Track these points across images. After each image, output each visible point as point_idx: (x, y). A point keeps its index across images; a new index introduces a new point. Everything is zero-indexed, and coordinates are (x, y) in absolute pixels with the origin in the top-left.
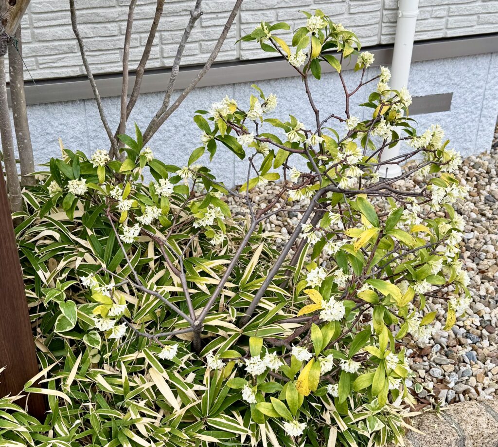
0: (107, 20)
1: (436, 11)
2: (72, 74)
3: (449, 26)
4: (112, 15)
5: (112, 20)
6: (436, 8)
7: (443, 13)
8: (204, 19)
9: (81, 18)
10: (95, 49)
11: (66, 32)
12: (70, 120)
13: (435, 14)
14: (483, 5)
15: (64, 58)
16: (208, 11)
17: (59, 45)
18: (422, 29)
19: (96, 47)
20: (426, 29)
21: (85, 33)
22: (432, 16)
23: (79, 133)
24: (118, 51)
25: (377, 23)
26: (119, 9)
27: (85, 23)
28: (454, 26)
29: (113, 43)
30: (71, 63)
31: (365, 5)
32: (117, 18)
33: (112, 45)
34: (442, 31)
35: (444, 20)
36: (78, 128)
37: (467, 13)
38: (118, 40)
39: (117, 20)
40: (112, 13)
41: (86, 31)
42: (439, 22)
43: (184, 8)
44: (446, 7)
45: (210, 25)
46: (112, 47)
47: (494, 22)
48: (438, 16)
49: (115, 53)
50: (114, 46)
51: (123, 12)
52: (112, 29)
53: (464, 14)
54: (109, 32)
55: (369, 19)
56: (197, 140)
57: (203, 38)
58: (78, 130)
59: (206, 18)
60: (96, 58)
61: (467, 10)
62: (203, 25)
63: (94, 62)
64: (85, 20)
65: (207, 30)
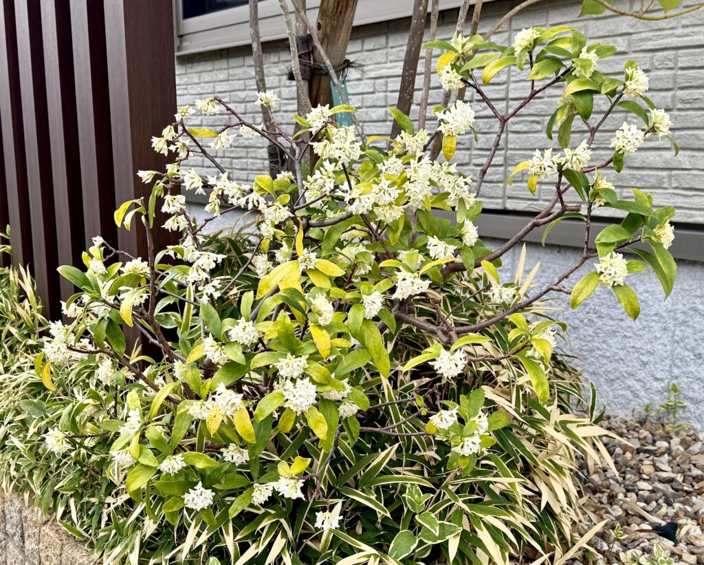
10: (687, 186)
11: (658, 159)
17: (647, 175)
19: (688, 183)
21: (680, 161)
60: (686, 200)
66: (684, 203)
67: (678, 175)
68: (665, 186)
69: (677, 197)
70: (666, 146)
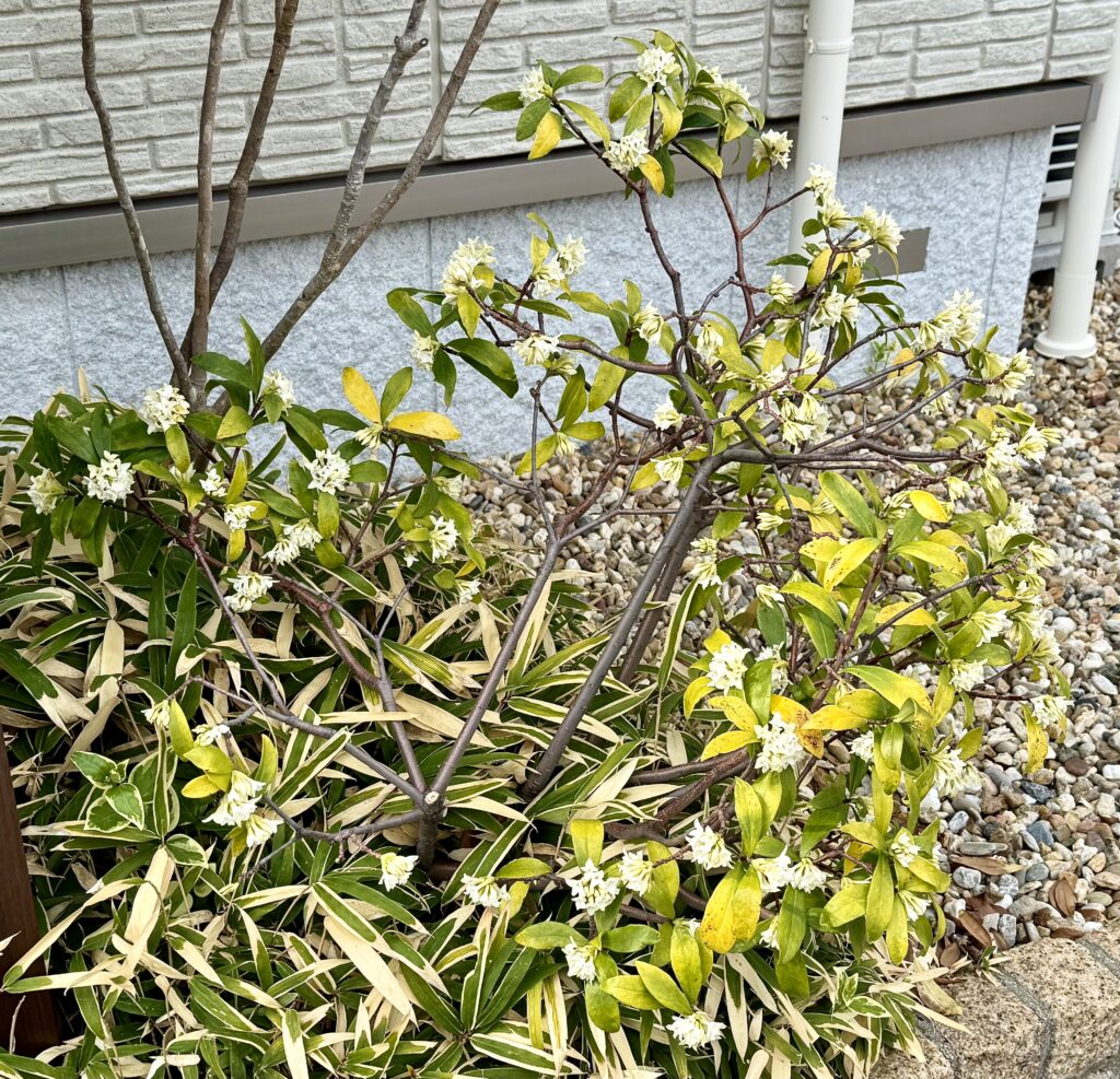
0: (117, 70)
1: (888, 37)
2: (32, 205)
3: (920, 73)
4: (127, 57)
5: (128, 68)
6: (889, 31)
7: (905, 43)
8: (355, 63)
9: (51, 66)
10: (89, 141)
11: (14, 101)
12: (26, 319)
13: (887, 45)
14: (993, 23)
15: (11, 164)
16: (363, 45)
18: (861, 82)
19: (89, 136)
20: (868, 81)
21: (63, 101)
22: (882, 50)
23: (53, 351)
24: (145, 145)
25: (757, 70)
26: (146, 41)
27: (60, 78)
28: (929, 73)
29: (132, 124)
30: (29, 177)
31: (729, 26)
32: (142, 63)
33: (130, 129)
34: (904, 85)
35: (907, 58)
36: (48, 336)
37: (958, 41)
38: (146, 117)
39: (142, 67)
40: (128, 51)
41: (64, 96)
42: (897, 64)
43: (305, 38)
44: (912, 28)
45: (369, 77)
46: (131, 134)
47: (1018, 60)
48: (895, 49)
49: (138, 150)
50: (135, 131)
51: (157, 49)
52: (129, 89)
53: (952, 43)
54: (121, 98)
55: (740, 60)
56: (346, 357)
57: (353, 109)
58: (49, 343)
59: (361, 62)
60: (89, 164)
61: (958, 35)
62: (353, 78)
63: (86, 173)
64: (60, 70)
65: (361, 89)
66: (85, 169)
67: (65, 125)
68: (40, 146)
69: (67, 162)
70: (24, 77)
